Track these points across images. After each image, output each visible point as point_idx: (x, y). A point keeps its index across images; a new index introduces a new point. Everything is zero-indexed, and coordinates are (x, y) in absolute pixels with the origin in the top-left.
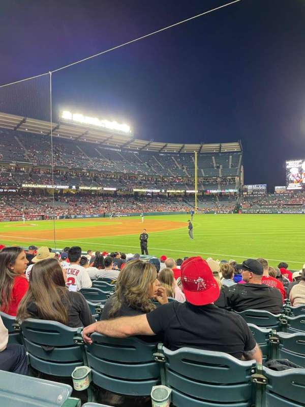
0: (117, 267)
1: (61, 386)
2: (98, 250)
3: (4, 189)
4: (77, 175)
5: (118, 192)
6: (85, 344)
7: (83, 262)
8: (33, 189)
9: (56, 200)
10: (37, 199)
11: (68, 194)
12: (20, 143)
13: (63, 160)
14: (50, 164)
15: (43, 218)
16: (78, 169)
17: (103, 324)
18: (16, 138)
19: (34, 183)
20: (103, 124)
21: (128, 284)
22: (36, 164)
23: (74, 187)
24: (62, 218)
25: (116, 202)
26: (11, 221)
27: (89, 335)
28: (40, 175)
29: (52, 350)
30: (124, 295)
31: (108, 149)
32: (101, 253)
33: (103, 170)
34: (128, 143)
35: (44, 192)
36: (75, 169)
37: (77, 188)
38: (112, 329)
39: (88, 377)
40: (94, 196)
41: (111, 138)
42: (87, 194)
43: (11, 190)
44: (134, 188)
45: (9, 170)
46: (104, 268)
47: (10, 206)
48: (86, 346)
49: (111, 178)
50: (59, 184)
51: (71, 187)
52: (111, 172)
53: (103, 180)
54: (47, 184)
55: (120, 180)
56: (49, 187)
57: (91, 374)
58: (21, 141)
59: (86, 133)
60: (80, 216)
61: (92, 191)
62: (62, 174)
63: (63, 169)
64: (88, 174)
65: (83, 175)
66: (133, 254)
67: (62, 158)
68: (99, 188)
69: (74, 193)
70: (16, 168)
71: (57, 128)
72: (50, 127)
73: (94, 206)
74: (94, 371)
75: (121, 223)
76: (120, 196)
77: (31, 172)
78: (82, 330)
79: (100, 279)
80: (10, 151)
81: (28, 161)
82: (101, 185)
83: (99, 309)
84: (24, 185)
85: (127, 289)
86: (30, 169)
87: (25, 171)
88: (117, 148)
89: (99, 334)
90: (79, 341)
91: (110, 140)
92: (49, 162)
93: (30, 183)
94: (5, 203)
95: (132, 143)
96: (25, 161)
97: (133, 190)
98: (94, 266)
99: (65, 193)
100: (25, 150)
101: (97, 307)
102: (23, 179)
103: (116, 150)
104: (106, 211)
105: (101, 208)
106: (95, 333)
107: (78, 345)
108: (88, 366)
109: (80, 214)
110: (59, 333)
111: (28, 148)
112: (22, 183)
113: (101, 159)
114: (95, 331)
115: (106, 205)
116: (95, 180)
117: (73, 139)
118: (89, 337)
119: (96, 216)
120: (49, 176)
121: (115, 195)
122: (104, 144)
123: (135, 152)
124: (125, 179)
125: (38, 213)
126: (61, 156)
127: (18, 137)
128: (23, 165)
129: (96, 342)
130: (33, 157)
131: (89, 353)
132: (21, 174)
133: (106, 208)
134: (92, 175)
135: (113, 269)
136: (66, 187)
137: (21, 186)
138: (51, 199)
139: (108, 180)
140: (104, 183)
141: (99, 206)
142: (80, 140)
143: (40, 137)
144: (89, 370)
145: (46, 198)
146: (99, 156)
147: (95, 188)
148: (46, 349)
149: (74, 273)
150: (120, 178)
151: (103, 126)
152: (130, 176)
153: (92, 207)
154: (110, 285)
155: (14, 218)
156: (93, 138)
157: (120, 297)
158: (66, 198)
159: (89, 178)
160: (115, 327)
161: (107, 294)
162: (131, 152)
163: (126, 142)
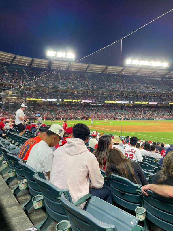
0: (158, 152)
1: (132, 216)
2: (147, 140)
3: (96, 104)
4: (134, 95)
5: (158, 105)
6: (143, 195)
7: (138, 146)
8: (110, 104)
9: (122, 109)
10: (112, 109)
11: (128, 106)
12: (104, 80)
13: (126, 87)
14: (119, 90)
15: (115, 119)
16: (134, 92)
17: (154, 186)
18: (103, 77)
19: (111, 101)
20: (150, 64)
21: (171, 166)
22: (111, 90)
23: (132, 102)
24: (124, 119)
25: (157, 111)
26: (99, 120)
27: (146, 191)
28: (113, 96)
29: (124, 194)
30: (169, 172)
31: (152, 78)
32: (148, 142)
33: (149, 91)
34: (167, 74)
35: (115, 105)
36: (133, 92)
37: (133, 103)
38: (160, 191)
39: (144, 214)
40: (144, 107)
41: (155, 72)
42: (139, 106)
43: (99, 104)
44: (170, 102)
45: (99, 94)
46: (150, 151)
47: (99, 112)
48: (143, 196)
49: (154, 96)
50: (124, 101)
51: (130, 102)
52: (154, 93)
53: (149, 98)
54: (117, 101)
55: (160, 97)
56: (118, 102)
57: (146, 213)
58: (105, 79)
59: (140, 71)
60: (134, 119)
61: (142, 104)
62: (125, 95)
63: (126, 92)
64: (140, 94)
65: (137, 95)
66: (169, 144)
67: (125, 86)
68: (146, 103)
69: (132, 105)
70: (102, 93)
71: (123, 69)
72: (120, 69)
73: (143, 113)
74: (148, 212)
75: (160, 124)
76: (160, 107)
77: (109, 95)
78: (141, 187)
79: (148, 157)
80: (100, 84)
81: (108, 89)
82: (147, 101)
83: (150, 176)
84: (106, 102)
85: (170, 169)
86: (109, 93)
87: (107, 94)
88: (159, 78)
89: (152, 192)
90: (140, 192)
91: (154, 73)
92: (118, 89)
93: (109, 101)
94: (97, 111)
95: (169, 74)
96: (107, 89)
97: (169, 104)
98: (144, 149)
99: (126, 106)
100: (107, 83)
101: (148, 174)
102: (105, 99)
103: (157, 79)
104: (151, 116)
105: (147, 114)
106: (149, 191)
107: (139, 194)
108: (144, 208)
109: (135, 118)
110: (128, 185)
111: (108, 82)
112: (105, 100)
113: (148, 85)
114: (149, 189)
115: (150, 113)
116: (144, 98)
117: (132, 75)
118: (146, 192)
119: (144, 119)
120: (118, 96)
121: (156, 106)
122: (151, 76)
123: (171, 79)
124: (163, 97)
125: (112, 116)
126: (125, 85)
127: (103, 76)
128: (106, 91)
129: (150, 196)
130: (110, 87)
131: (145, 201)
132: (105, 96)
133: (150, 114)
134: (142, 95)
135: (156, 152)
136: (127, 102)
137: (104, 102)
138: (119, 109)
139: (152, 97)
140: (150, 100)
141: (146, 113)
142: (136, 75)
143: (114, 75)
144: (145, 210)
145: (116, 108)
146: (147, 84)
147: (144, 103)
148: (121, 192)
149: (133, 152)
150: (160, 96)
151: (150, 65)
152: (167, 94)
153: (142, 114)
154: (155, 162)
155: (101, 118)
156: (143, 73)
157: (165, 173)
158: (127, 108)
159: (140, 97)
160: (162, 190)
161: (153, 167)
162: (168, 79)
163: (164, 74)
